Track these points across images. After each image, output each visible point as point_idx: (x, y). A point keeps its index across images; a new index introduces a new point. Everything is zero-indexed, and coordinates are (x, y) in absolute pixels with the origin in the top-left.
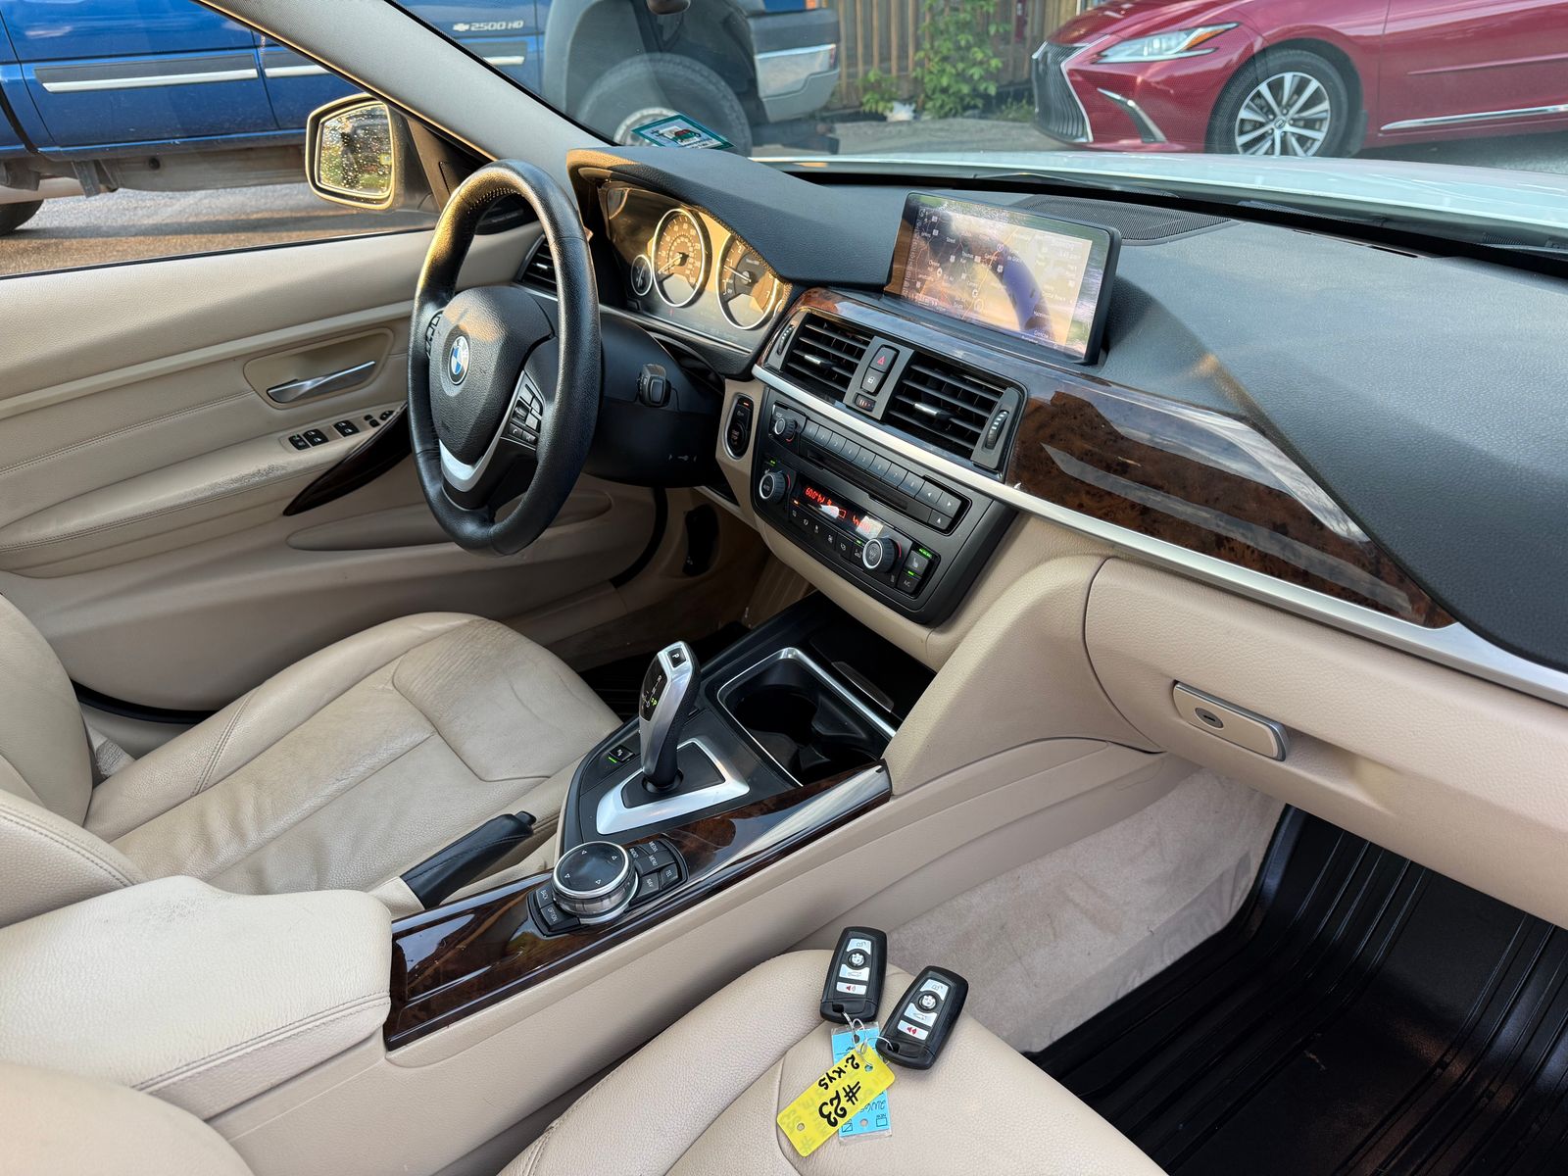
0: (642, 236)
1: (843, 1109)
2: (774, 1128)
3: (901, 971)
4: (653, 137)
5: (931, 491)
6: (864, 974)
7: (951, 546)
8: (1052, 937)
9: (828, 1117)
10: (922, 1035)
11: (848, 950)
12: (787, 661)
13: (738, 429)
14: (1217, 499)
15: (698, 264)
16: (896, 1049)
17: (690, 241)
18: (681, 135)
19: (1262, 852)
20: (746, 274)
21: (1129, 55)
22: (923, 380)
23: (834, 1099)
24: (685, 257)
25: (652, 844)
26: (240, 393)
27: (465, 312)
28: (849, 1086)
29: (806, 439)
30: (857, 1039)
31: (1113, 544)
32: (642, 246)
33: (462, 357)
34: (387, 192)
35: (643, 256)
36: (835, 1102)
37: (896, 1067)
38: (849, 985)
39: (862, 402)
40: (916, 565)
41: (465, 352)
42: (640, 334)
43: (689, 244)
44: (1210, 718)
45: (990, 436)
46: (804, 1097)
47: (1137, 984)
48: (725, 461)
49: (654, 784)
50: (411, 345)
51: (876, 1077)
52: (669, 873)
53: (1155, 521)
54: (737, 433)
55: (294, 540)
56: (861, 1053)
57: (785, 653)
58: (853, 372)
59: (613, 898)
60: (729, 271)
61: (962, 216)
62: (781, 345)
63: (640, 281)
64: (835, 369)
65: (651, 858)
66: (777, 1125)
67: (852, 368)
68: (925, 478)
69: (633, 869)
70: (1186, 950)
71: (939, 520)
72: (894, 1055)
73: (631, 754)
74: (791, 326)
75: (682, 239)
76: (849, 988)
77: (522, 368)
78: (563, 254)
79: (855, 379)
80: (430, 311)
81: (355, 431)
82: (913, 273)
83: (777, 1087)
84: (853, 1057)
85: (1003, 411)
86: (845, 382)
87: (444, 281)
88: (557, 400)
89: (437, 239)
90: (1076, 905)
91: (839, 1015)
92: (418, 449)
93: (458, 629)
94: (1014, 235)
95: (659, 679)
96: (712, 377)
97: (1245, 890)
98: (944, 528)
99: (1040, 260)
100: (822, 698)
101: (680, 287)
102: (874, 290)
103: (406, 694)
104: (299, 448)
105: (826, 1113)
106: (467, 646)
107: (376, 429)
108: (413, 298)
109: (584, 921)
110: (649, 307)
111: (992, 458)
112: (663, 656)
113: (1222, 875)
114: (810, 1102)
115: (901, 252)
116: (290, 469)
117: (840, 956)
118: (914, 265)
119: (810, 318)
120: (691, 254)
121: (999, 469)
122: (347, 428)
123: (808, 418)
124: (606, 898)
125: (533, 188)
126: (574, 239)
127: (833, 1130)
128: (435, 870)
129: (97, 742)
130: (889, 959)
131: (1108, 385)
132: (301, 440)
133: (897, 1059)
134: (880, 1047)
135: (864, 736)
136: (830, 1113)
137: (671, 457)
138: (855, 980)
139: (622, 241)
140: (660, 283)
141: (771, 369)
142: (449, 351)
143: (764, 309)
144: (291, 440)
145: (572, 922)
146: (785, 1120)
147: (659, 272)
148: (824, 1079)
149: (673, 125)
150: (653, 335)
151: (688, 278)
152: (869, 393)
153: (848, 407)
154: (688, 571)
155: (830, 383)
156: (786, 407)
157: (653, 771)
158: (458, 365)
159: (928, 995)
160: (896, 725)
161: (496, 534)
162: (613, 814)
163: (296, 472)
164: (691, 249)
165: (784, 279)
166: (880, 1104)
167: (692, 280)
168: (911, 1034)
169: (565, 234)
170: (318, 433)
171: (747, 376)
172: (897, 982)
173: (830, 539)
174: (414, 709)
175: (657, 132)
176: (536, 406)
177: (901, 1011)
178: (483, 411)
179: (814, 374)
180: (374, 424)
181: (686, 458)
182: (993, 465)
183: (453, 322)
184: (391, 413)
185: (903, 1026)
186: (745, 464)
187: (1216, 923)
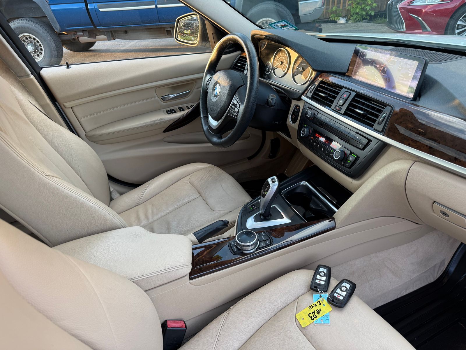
0: (270, 56)
1: (315, 316)
2: (294, 318)
3: (334, 279)
4: (275, 26)
5: (358, 137)
6: (324, 278)
7: (363, 154)
8: (379, 276)
9: (311, 317)
10: (341, 298)
11: (319, 271)
12: (303, 185)
13: (295, 115)
14: (456, 145)
15: (286, 65)
16: (333, 301)
17: (284, 58)
18: (283, 26)
19: (449, 260)
20: (301, 68)
21: (420, 3)
22: (358, 102)
23: (313, 312)
24: (282, 63)
25: (263, 233)
26: (154, 97)
27: (220, 77)
28: (318, 309)
29: (317, 119)
30: (321, 297)
31: (418, 157)
32: (269, 59)
33: (218, 90)
34: (196, 41)
35: (269, 62)
36: (313, 313)
37: (332, 306)
38: (319, 281)
39: (337, 108)
40: (351, 159)
41: (219, 89)
42: (269, 86)
43: (284, 59)
44: (445, 214)
45: (380, 121)
46: (304, 311)
47: (404, 294)
48: (289, 124)
49: (263, 217)
50: (202, 86)
51: (326, 308)
52: (268, 242)
53: (434, 151)
54: (294, 116)
55: (165, 139)
56: (322, 301)
57: (303, 183)
58: (335, 99)
59: (252, 246)
60: (296, 67)
61: (374, 53)
62: (312, 90)
63: (267, 70)
64: (329, 98)
65: (263, 237)
66: (295, 317)
67: (335, 98)
68: (357, 133)
69: (258, 240)
70: (421, 286)
71: (360, 146)
72: (332, 302)
73: (256, 207)
74: (315, 84)
75: (282, 57)
76: (319, 282)
77: (235, 94)
78: (250, 61)
79: (336, 101)
80: (208, 77)
81: (184, 110)
82: (356, 70)
83: (296, 306)
84: (319, 302)
85: (385, 113)
86: (332, 102)
87: (213, 68)
88: (245, 104)
89: (213, 55)
90: (388, 268)
91: (316, 289)
92: (202, 116)
93: (207, 168)
94: (391, 59)
95: (268, 186)
96: (287, 99)
97: (442, 271)
98: (362, 148)
99: (400, 67)
100: (313, 197)
101: (279, 72)
102: (342, 74)
103: (192, 184)
104: (169, 114)
105: (310, 316)
106: (209, 173)
107: (189, 110)
108: (204, 72)
109: (244, 252)
110: (269, 77)
111: (380, 128)
112: (269, 180)
113: (435, 265)
114: (306, 313)
115: (352, 63)
116: (166, 120)
117: (317, 272)
118: (356, 67)
119: (322, 82)
120: (284, 62)
121: (382, 131)
122: (181, 109)
123: (318, 112)
124: (250, 245)
125: (243, 41)
126: (254, 56)
127: (312, 321)
128: (202, 233)
129: (112, 190)
130: (332, 275)
131: (419, 107)
132: (169, 112)
133: (333, 304)
134: (328, 300)
135: (326, 210)
136: (312, 316)
137: (273, 122)
138: (321, 280)
139: (264, 57)
140: (274, 71)
141: (308, 97)
142: (214, 88)
143: (306, 79)
144: (166, 111)
145: (241, 251)
146: (298, 316)
147: (274, 67)
148: (310, 306)
149: (281, 23)
150: (272, 86)
151: (282, 69)
152: (340, 105)
153: (332, 109)
154: (270, 157)
155: (327, 102)
156: (311, 109)
157: (263, 212)
158: (216, 92)
159: (344, 287)
160: (338, 208)
161: (223, 141)
162: (251, 223)
163: (168, 120)
164: (284, 60)
165: (314, 70)
166: (327, 316)
167: (284, 70)
168: (338, 297)
169: (251, 55)
170: (174, 110)
171: (299, 99)
172: (334, 283)
173: (323, 149)
174: (195, 189)
175: (276, 25)
176: (238, 105)
177: (335, 290)
178: (223, 106)
179: (321, 99)
180: (189, 108)
181: (277, 123)
182: (381, 130)
183: (216, 80)
184: (193, 106)
185: (336, 295)
186: (296, 125)
187: (432, 280)
